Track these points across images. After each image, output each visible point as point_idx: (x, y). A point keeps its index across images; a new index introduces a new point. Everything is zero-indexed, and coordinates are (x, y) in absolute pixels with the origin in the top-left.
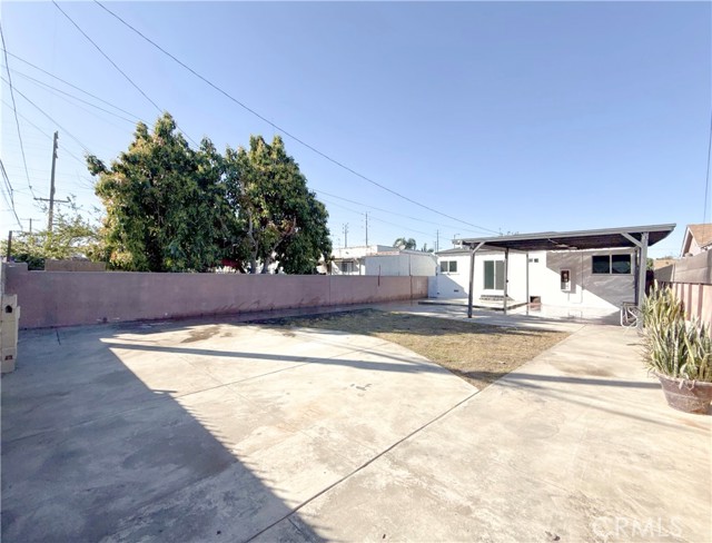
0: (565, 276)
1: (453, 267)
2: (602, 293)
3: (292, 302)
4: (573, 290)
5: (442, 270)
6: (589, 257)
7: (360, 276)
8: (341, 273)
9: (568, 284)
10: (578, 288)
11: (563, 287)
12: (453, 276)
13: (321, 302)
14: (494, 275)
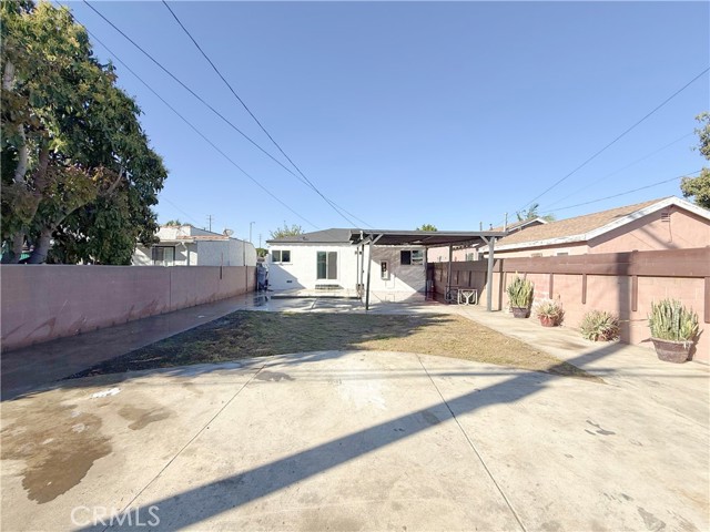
0: (384, 267)
1: (286, 257)
2: (406, 280)
3: (116, 315)
4: (389, 279)
5: (274, 260)
6: (399, 252)
7: (188, 266)
8: (151, 263)
9: (386, 273)
10: (392, 276)
11: (383, 275)
12: (286, 267)
13: (159, 308)
14: (326, 266)
